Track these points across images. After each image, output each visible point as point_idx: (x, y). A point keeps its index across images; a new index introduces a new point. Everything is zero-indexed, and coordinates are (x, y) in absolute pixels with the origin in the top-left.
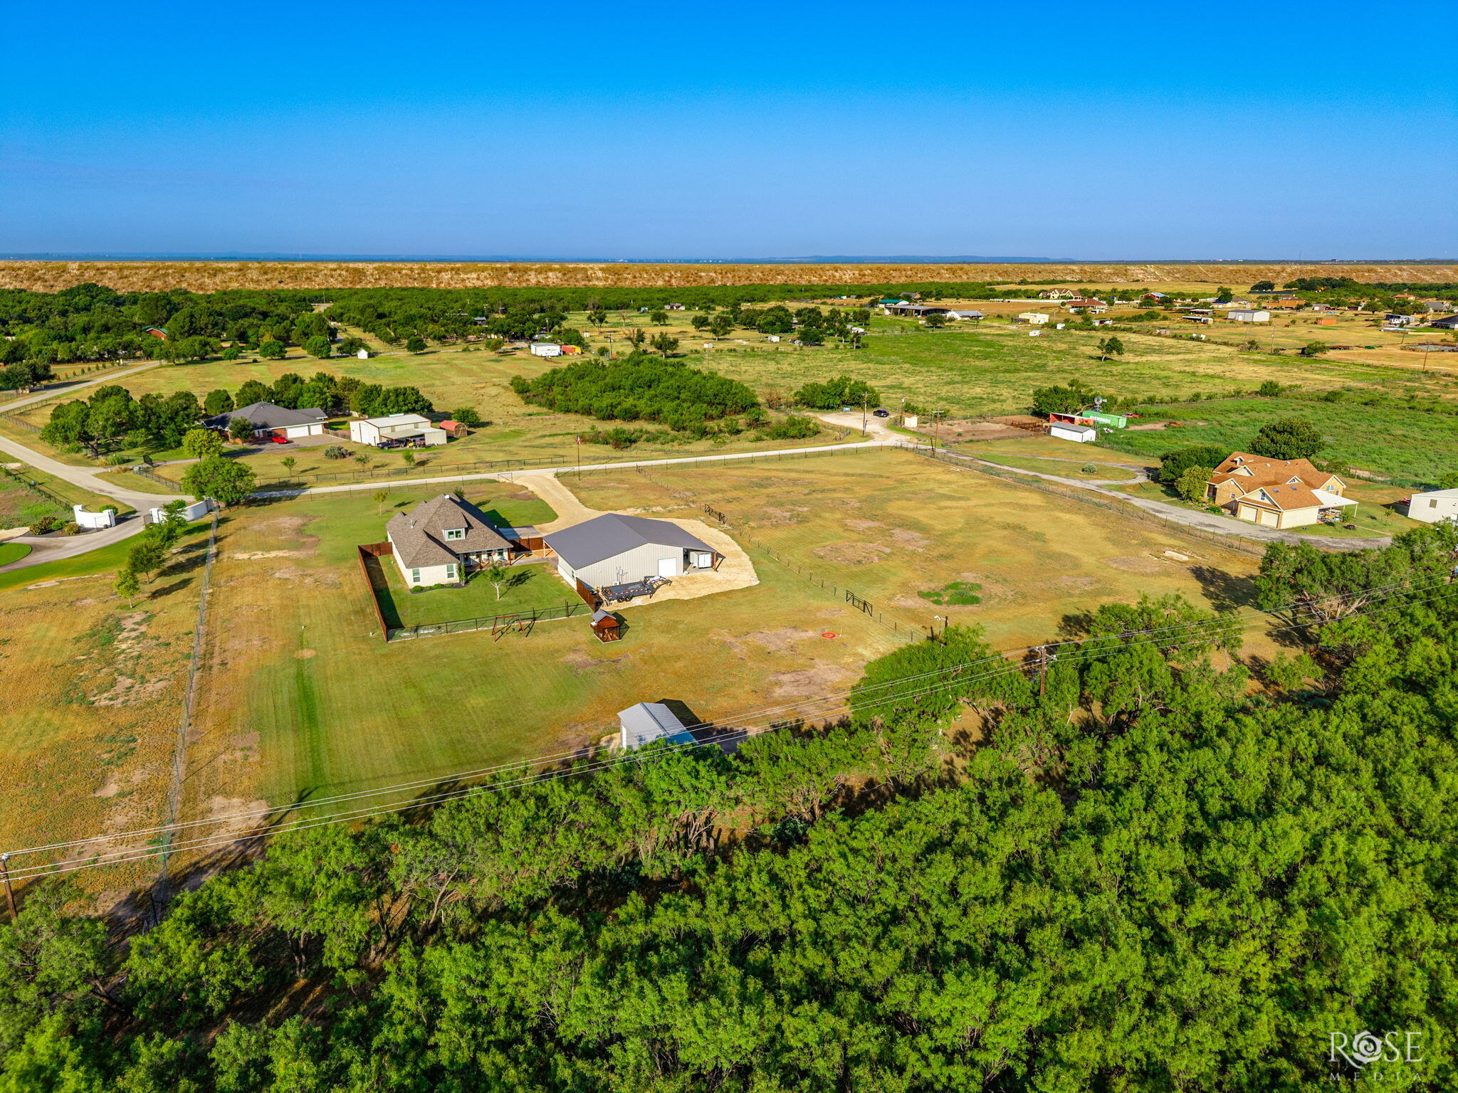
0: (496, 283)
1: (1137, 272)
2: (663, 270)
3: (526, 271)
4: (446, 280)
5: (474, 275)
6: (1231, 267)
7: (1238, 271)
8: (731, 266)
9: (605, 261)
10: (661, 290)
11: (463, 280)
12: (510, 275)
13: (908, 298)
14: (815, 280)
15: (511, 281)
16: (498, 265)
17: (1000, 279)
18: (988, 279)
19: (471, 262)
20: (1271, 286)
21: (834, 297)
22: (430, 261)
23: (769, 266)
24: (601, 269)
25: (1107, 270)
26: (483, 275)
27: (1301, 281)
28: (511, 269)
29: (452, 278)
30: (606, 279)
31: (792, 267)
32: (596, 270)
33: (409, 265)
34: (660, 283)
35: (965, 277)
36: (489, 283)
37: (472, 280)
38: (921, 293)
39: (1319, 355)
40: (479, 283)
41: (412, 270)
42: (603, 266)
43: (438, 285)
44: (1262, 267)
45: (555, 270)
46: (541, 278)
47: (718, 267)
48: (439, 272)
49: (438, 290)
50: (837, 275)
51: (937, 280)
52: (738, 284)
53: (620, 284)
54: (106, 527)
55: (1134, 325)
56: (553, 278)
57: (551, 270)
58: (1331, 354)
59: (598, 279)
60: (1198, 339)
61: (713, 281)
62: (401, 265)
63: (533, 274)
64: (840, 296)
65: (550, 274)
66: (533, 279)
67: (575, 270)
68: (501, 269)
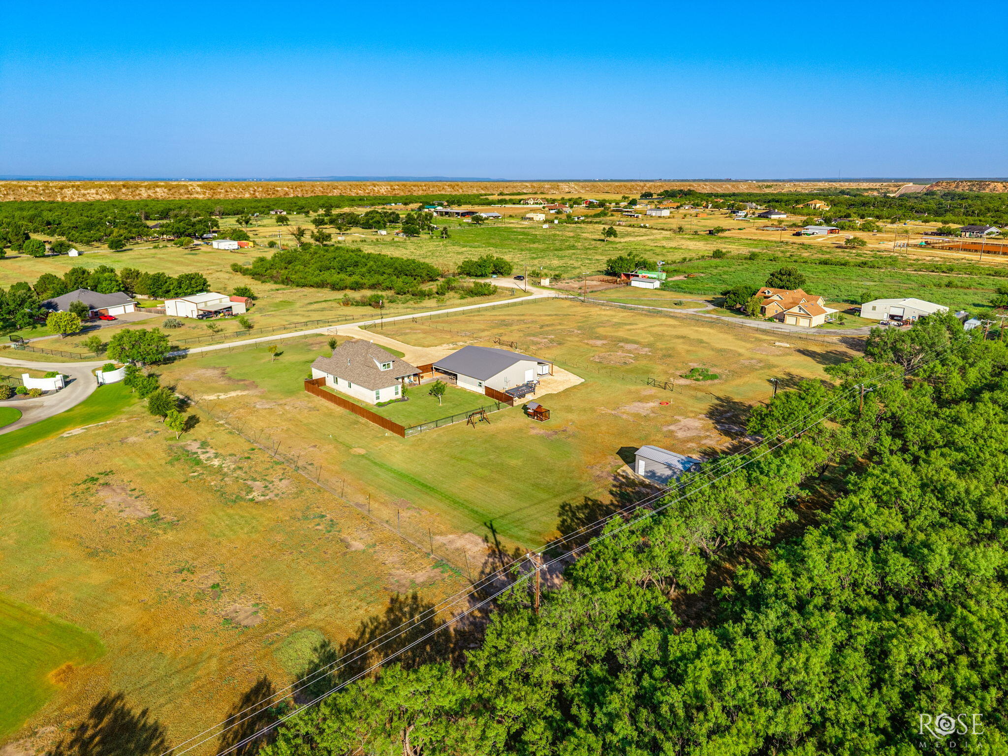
0: (113, 197)
1: (565, 187)
2: (248, 186)
3: (137, 187)
4: (69, 195)
5: (93, 191)
6: (617, 184)
7: (621, 186)
8: (298, 183)
9: (199, 180)
10: (249, 201)
11: (84, 195)
12: (124, 190)
13: (441, 205)
14: (361, 193)
15: (125, 195)
16: (113, 183)
17: (483, 192)
18: (475, 192)
19: (89, 181)
20: (651, 195)
21: (386, 204)
22: (52, 180)
23: (326, 183)
24: (198, 186)
25: (547, 186)
26: (101, 191)
27: (666, 192)
28: (124, 186)
29: (73, 193)
30: (204, 193)
31: (344, 183)
32: (195, 186)
33: (34, 183)
34: (247, 196)
35: (460, 191)
36: (107, 197)
37: (92, 195)
38: (447, 201)
39: (720, 234)
40: (98, 197)
41: (36, 187)
42: (200, 183)
43: (63, 198)
44: (633, 183)
45: (162, 186)
46: (150, 192)
47: (289, 184)
48: (62, 188)
49: (63, 203)
50: (376, 189)
51: (443, 193)
52: (306, 196)
53: (216, 197)
54: (60, 388)
55: (598, 220)
56: (161, 193)
57: (157, 186)
58: (726, 234)
59: (197, 193)
60: (645, 227)
61: (287, 193)
62: (25, 183)
63: (143, 189)
64: (390, 203)
65: (158, 190)
66: (144, 193)
67: (177, 186)
68: (115, 186)
